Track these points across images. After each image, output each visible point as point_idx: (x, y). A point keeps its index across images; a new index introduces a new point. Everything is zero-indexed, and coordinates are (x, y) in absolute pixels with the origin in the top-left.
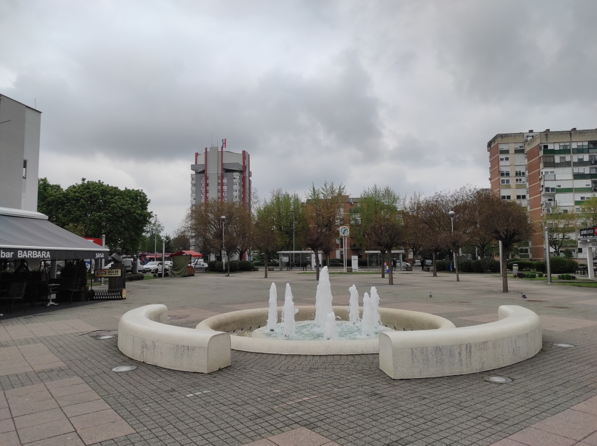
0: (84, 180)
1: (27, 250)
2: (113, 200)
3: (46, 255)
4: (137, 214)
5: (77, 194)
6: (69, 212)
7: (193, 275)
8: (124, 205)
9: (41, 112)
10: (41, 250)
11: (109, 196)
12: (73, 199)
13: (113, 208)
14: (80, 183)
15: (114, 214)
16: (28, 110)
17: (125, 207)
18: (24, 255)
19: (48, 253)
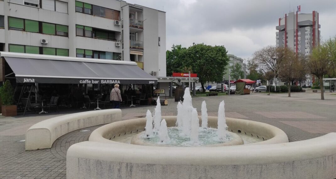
0: (194, 44)
1: (106, 80)
2: (207, 53)
3: (117, 82)
4: (219, 59)
5: (190, 51)
6: (187, 61)
7: (249, 94)
8: (212, 55)
9: (165, 12)
10: (115, 80)
11: (205, 51)
12: (188, 54)
13: (206, 57)
14: (192, 45)
15: (207, 60)
16: (159, 13)
17: (213, 56)
18: (105, 82)
19: (119, 81)
